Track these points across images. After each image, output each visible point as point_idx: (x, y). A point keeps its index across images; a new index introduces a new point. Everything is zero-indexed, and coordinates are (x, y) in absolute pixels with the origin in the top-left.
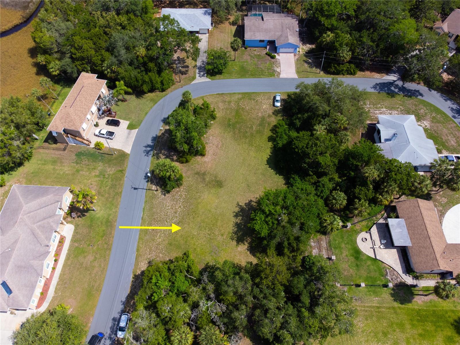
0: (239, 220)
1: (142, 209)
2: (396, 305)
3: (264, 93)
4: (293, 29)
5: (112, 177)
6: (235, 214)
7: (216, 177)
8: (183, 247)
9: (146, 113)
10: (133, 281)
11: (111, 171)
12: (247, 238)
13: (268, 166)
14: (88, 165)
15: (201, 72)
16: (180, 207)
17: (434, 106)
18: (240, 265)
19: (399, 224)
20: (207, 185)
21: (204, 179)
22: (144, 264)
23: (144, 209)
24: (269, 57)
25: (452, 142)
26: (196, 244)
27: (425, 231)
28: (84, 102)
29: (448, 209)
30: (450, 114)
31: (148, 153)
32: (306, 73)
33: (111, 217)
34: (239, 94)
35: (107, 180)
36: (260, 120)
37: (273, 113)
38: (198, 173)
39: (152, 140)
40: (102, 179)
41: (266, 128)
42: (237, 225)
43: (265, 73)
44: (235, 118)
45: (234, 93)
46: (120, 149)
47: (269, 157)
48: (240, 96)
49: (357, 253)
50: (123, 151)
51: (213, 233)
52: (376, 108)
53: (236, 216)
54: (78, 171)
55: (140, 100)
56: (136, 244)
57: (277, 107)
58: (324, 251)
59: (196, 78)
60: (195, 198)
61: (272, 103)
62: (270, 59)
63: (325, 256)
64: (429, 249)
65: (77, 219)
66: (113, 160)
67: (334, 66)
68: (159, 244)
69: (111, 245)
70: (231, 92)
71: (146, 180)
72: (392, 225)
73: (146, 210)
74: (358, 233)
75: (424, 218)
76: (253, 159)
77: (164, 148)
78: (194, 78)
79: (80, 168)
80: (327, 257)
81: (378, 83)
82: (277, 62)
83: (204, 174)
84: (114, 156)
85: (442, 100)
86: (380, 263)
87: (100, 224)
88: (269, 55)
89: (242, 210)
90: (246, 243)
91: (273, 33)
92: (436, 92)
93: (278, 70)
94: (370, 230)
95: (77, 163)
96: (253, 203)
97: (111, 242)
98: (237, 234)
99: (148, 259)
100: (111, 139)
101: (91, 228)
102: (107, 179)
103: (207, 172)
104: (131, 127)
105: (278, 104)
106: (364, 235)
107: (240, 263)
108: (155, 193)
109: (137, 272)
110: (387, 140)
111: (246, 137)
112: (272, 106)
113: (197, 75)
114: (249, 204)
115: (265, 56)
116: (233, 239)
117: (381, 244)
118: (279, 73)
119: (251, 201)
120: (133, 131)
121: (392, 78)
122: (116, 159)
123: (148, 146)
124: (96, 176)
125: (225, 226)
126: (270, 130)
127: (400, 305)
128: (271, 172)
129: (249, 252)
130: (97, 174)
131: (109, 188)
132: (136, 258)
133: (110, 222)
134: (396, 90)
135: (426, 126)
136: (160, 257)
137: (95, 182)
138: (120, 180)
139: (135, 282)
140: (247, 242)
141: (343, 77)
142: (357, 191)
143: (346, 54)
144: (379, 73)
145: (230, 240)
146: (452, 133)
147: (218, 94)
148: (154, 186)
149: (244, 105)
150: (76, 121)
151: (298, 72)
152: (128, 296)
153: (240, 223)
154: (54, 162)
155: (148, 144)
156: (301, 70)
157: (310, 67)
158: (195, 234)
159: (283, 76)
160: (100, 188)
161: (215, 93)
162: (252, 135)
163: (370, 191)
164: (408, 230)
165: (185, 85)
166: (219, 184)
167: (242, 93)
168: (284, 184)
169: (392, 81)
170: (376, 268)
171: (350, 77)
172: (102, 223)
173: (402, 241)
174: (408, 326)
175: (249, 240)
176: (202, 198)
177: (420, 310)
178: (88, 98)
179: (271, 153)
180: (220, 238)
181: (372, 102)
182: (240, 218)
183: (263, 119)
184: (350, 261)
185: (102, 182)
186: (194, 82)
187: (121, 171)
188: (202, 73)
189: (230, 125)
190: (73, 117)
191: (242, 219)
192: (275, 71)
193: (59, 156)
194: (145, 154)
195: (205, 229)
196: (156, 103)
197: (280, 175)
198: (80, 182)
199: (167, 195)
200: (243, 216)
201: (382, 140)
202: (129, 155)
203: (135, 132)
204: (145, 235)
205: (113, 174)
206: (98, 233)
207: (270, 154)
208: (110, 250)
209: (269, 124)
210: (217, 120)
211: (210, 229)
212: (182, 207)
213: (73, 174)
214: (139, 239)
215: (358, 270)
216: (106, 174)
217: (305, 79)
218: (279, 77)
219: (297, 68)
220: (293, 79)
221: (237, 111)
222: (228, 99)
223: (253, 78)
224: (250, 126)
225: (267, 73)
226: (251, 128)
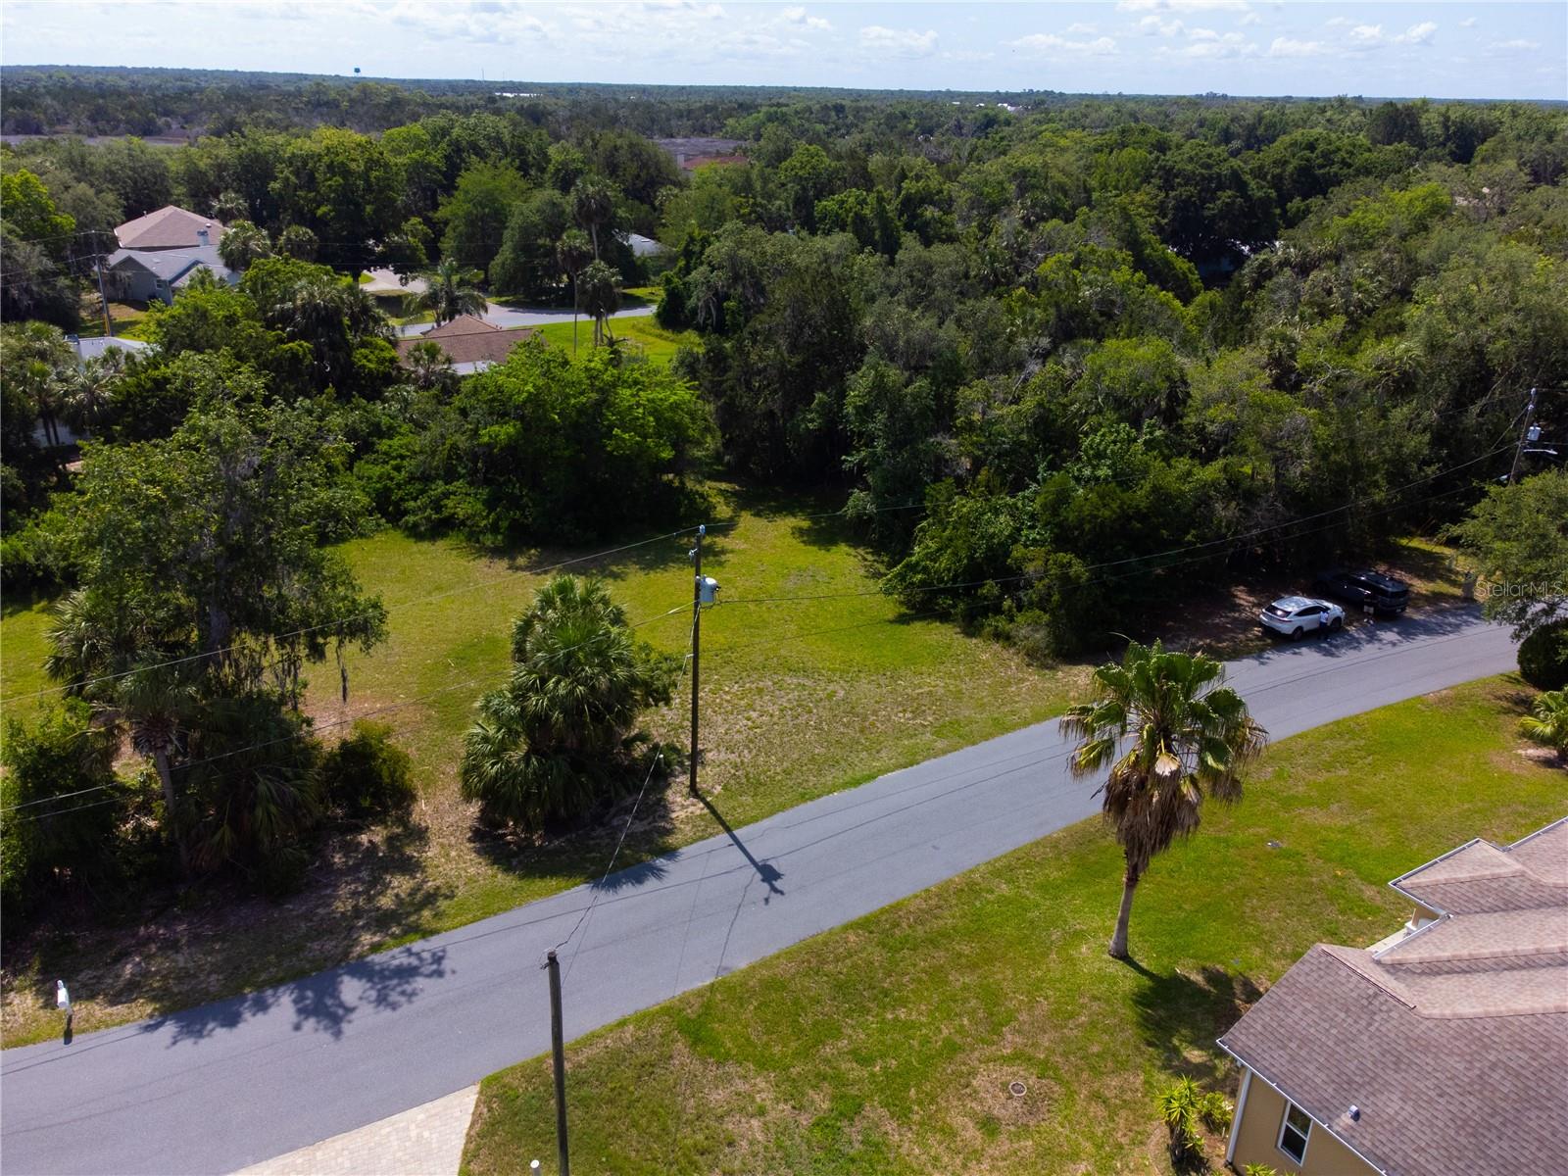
0: (627, 569)
5: (803, 1054)
6: (609, 579)
7: (441, 669)
12: (687, 544)
35: (854, 1071)
40: (874, 1110)
42: (652, 566)
53: (614, 576)
71: (663, 863)
77: (306, 916)
89: (573, 573)
90: (706, 542)
102: (839, 1080)
103: (418, 699)
108: (718, 789)
114: (532, 568)
116: (720, 562)
119: (514, 568)
129: (733, 533)
137: (950, 1133)
140: (699, 542)
145: (727, 565)
148: (680, 814)
153: (637, 564)
160: (952, 1049)
175: (687, 540)
182: (615, 568)
187: (696, 1027)
194: (420, 982)
202: (486, 1085)
205: (763, 1064)
216: (804, 1120)
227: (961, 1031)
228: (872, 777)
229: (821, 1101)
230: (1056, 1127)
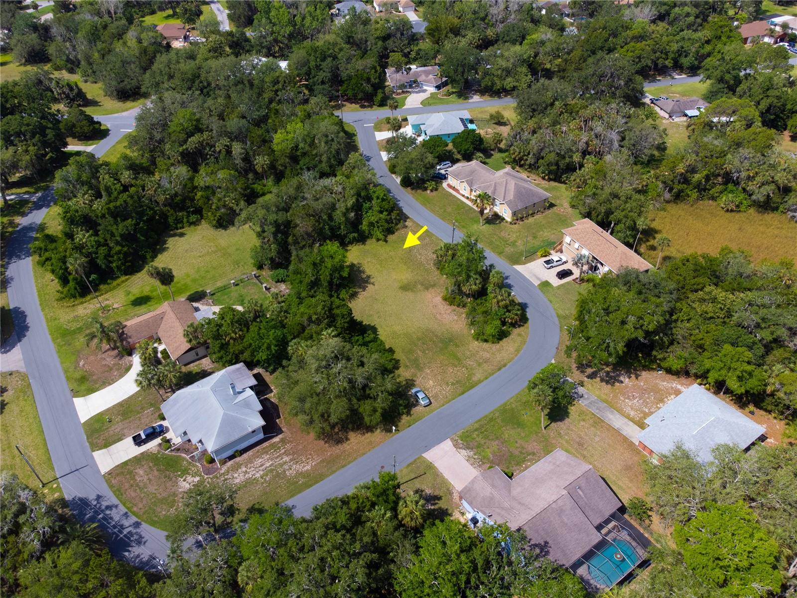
3: (450, 401)
9: (551, 301)
20: (416, 282)
21: (422, 285)
32: (418, 474)
34: (480, 382)
41: (407, 361)
43: (478, 435)
44: (453, 351)
45: (486, 378)
52: (271, 471)
66: (520, 256)
70: (492, 377)
93: (464, 452)
104: (546, 284)
111: (419, 339)
118: (456, 445)
120: (539, 282)
126: (399, 360)
130: (517, 244)
131: (492, 240)
132: (418, 224)
135: (184, 480)
136: (403, 231)
138: (492, 248)
139: (405, 216)
147: (505, 365)
149: (458, 371)
151: (430, 467)
152: (402, 210)
155: (508, 280)
159: (447, 445)
165: (557, 352)
181: (283, 478)
183: (419, 368)
186: (552, 362)
192: (468, 448)
202: (513, 265)
203: (536, 283)
210: (470, 338)
217: (412, 460)
218: (452, 440)
219: (437, 474)
220: (427, 448)
221: (459, 360)
222: (485, 366)
223: (486, 416)
224: (427, 352)
225: (475, 436)
226: (424, 352)
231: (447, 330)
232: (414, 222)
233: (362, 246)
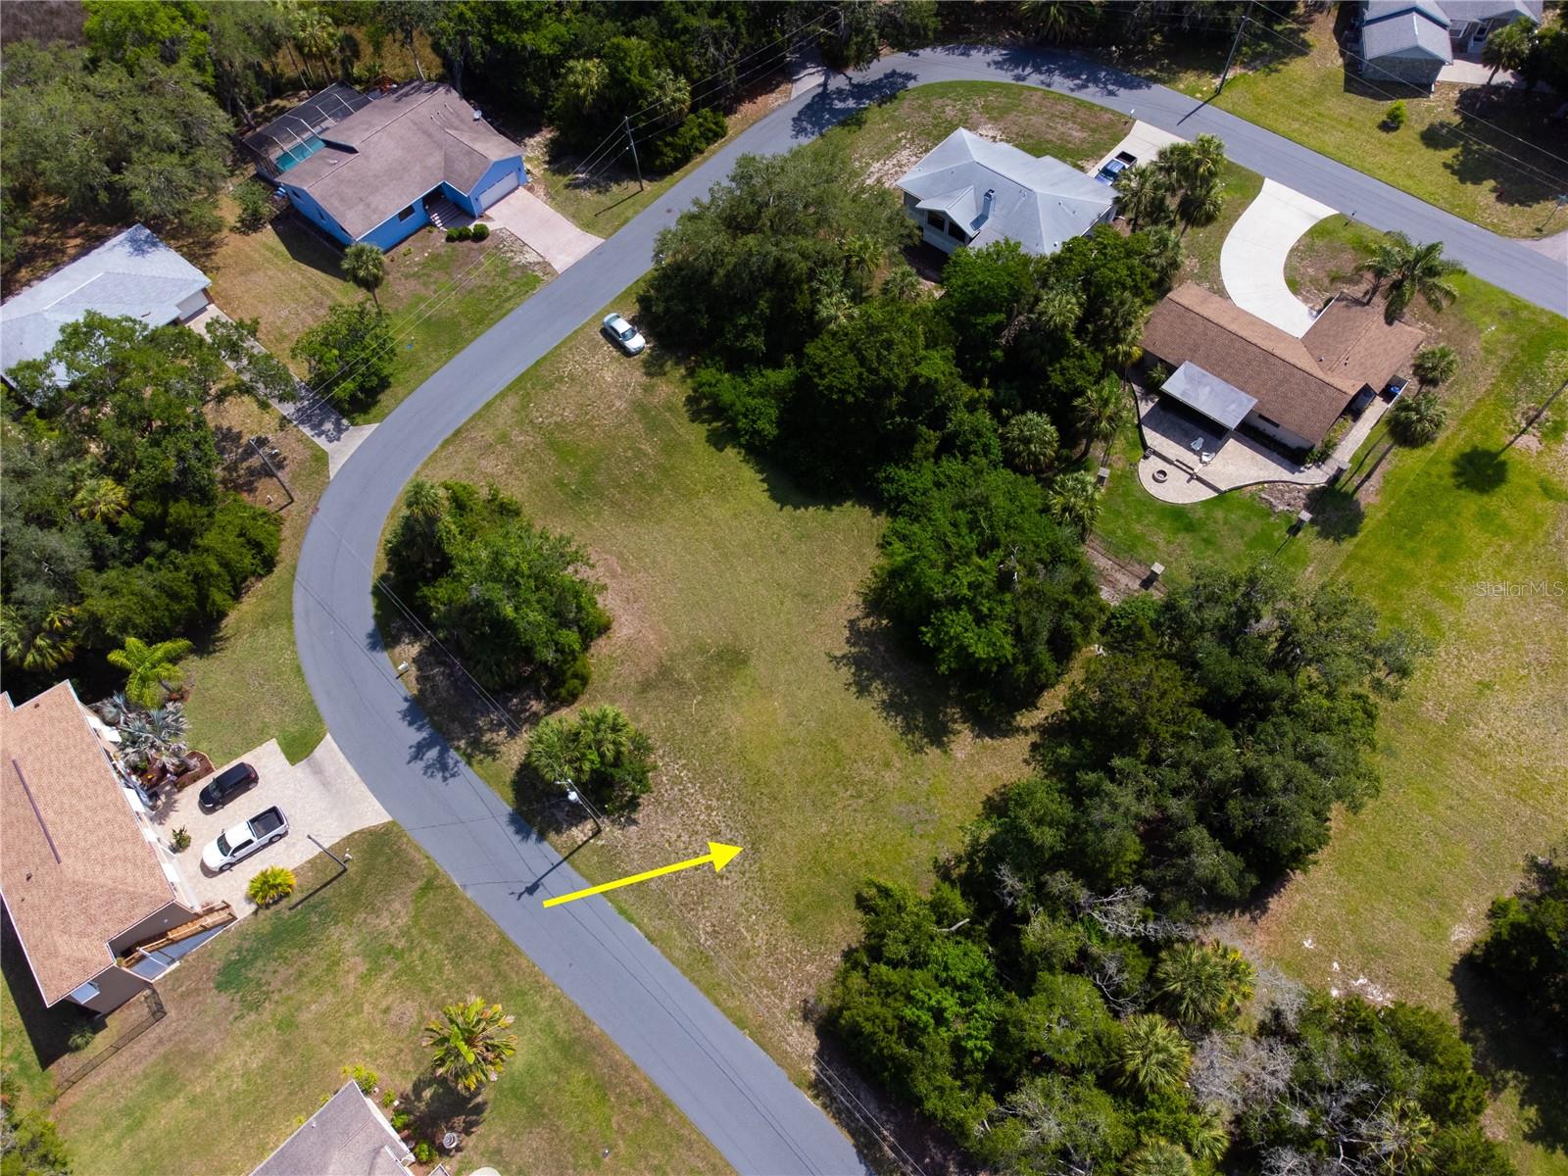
0: (879, 692)
1: (622, 918)
2: (1348, 545)
3: (564, 343)
4: (462, 121)
5: (422, 931)
6: (853, 689)
7: (703, 651)
8: (834, 891)
9: (298, 671)
10: (825, 1106)
11: (395, 916)
12: (945, 714)
13: (788, 508)
14: (301, 974)
15: (321, 423)
16: (708, 807)
17: (961, 84)
18: (1005, 786)
19: (1190, 379)
20: (705, 691)
21: (679, 683)
22: (801, 1035)
23: (622, 912)
24: (468, 244)
25: (1075, 133)
26: (855, 847)
27: (1251, 348)
28: (81, 807)
29: (1220, 275)
30: (1005, 77)
31: (444, 767)
32: (608, 214)
33: (561, 1029)
34: (502, 395)
35: (416, 954)
36: (636, 416)
37: (648, 374)
38: (646, 686)
39: (411, 724)
40: (398, 965)
41: (673, 422)
42: (891, 707)
43: (506, 290)
44: (571, 466)
45: (488, 405)
46: (346, 833)
47: (765, 486)
48: (513, 400)
49: (1179, 517)
50: (361, 832)
51: (863, 783)
53: (863, 690)
54: (287, 1024)
55: (228, 653)
56: (715, 1011)
57: (640, 351)
58: (1118, 576)
59: (325, 453)
60: (718, 751)
61: (616, 354)
62: (475, 246)
63: (1136, 585)
64: (1292, 375)
65: (470, 1142)
66: (363, 882)
67: (667, 144)
68: (772, 950)
69: (655, 1088)
70: (475, 411)
71: (534, 837)
72: (1184, 393)
73: (632, 911)
74: (1132, 474)
75: (1221, 323)
76: (735, 523)
77: (474, 711)
78: (321, 459)
79: (282, 1009)
80: (1138, 582)
81: (796, 115)
82: (503, 240)
83: (664, 672)
84: (351, 869)
85: (955, 58)
86: (1236, 494)
87: (553, 1078)
88: (463, 237)
89: (858, 662)
90: (957, 727)
91: (418, 168)
92: (928, 50)
93: (531, 257)
94: (1145, 446)
95: (256, 1006)
96: (862, 624)
97: (645, 1085)
98: (917, 727)
99: (792, 1010)
100: (281, 836)
101: (544, 1116)
102: (411, 949)
103: (665, 658)
104: (298, 749)
105: (637, 342)
106: (1147, 468)
107: (1000, 783)
108: (600, 843)
109: (805, 1074)
110: (977, 223)
111: (656, 488)
112: (624, 359)
113: (321, 442)
114: (856, 634)
115: (454, 249)
116: (922, 748)
117: (1198, 453)
118: (545, 265)
119: (852, 623)
120: (319, 752)
121: (809, 82)
122: (369, 871)
123: (420, 750)
124: (365, 979)
125: (865, 738)
126: (693, 421)
127: (1355, 540)
128: (812, 515)
129: (987, 739)
130: (363, 969)
131: (456, 966)
132: (762, 1046)
133: (575, 1041)
134: (851, 103)
135: (993, 137)
136: (813, 976)
137: (386, 994)
138: (458, 911)
139: (833, 1099)
140: (955, 722)
141: (706, 159)
142: (1056, 379)
143: (676, 91)
144: (772, 91)
145: (918, 756)
146: (1053, 115)
147: (446, 443)
148: (575, 831)
149: (552, 414)
150: (130, 880)
151: (588, 226)
152: (860, 1152)
153: (891, 696)
154: (167, 1082)
155: (414, 742)
156: (588, 214)
157: (599, 192)
158: (824, 829)
159: (561, 263)
161: (437, 446)
162: (664, 471)
163: (1087, 354)
164: (1218, 375)
165: (318, 499)
166: (732, 659)
167: (509, 388)
168: (874, 516)
169: (820, 90)
170: (1241, 513)
171: (721, 147)
172: (557, 1071)
173: (1233, 406)
174: (1409, 565)
175: (954, 712)
176: (733, 732)
177: (1389, 514)
178: (78, 783)
179: (760, 472)
180: (889, 777)
182: (877, 685)
183: (640, 408)
184: (1186, 547)
185: (410, 969)
186: (334, 469)
187: (429, 886)
188: (328, 426)
189: (577, 495)
190: (102, 880)
191: (885, 684)
192: (524, 266)
193: (161, 1050)
194: (439, 775)
195: (834, 794)
196: (290, 617)
197: (840, 505)
198: (342, 1044)
199: (638, 816)
200: (877, 675)
201: (970, 231)
202: (393, 823)
203: (328, 749)
204: (711, 969)
205: (416, 918)
206: (579, 1103)
207: (761, 477)
208: (671, 1106)
209: (669, 409)
211: (844, 781)
212: (714, 803)
213: (286, 1048)
214: (707, 993)
215: (1219, 549)
216: (392, 941)
217: (623, 230)
218: (554, 273)
219: (575, 218)
220: (597, 252)
221: (552, 445)
222: (489, 435)
223: (490, 326)
224: (630, 454)
225: (512, 288)
226: (639, 453)
227: (439, 993)
228: (631, 920)
229: (401, 944)
230: (388, 1033)
231: (589, 526)
232: (782, 1058)
233: (943, 856)
